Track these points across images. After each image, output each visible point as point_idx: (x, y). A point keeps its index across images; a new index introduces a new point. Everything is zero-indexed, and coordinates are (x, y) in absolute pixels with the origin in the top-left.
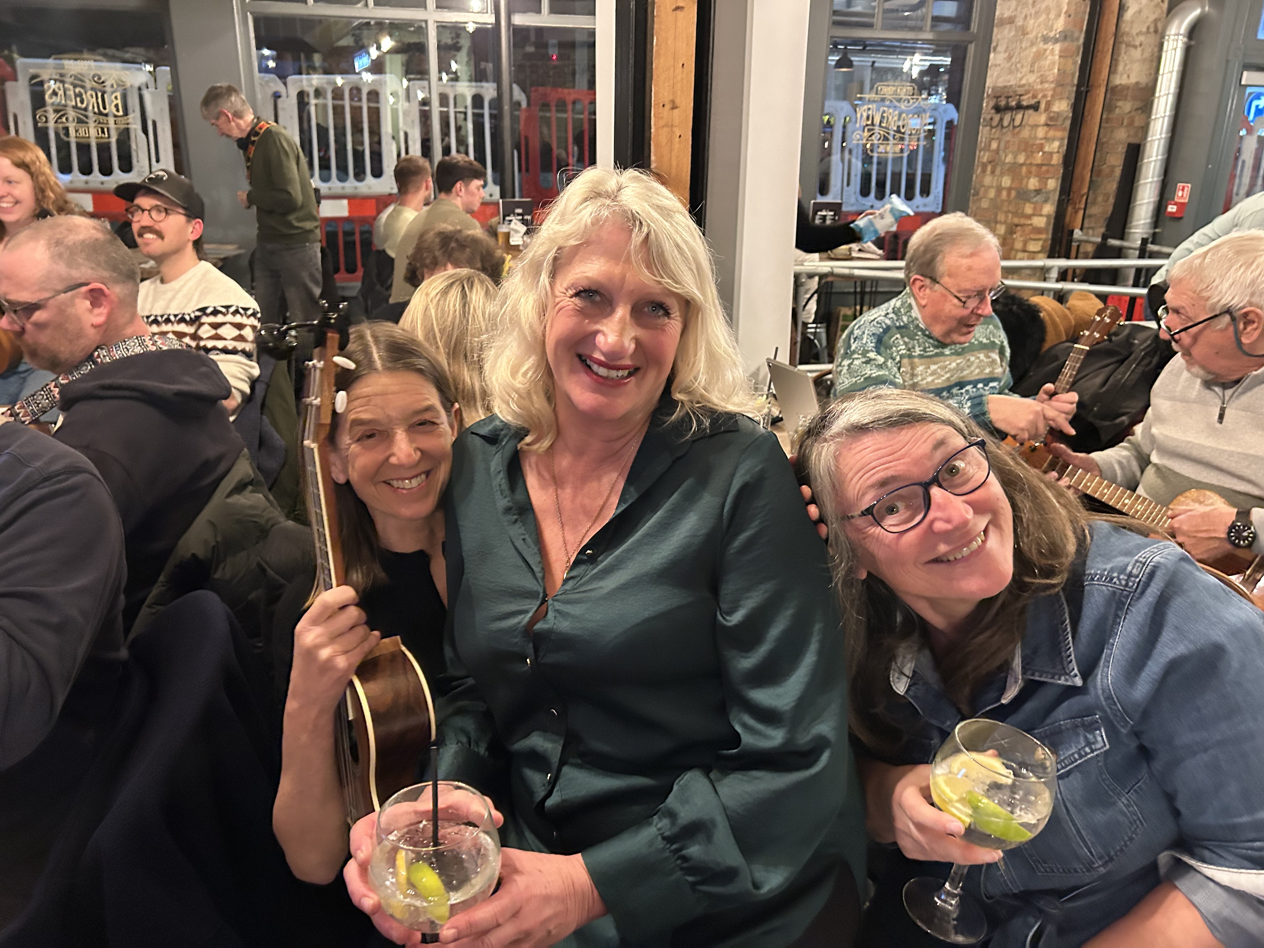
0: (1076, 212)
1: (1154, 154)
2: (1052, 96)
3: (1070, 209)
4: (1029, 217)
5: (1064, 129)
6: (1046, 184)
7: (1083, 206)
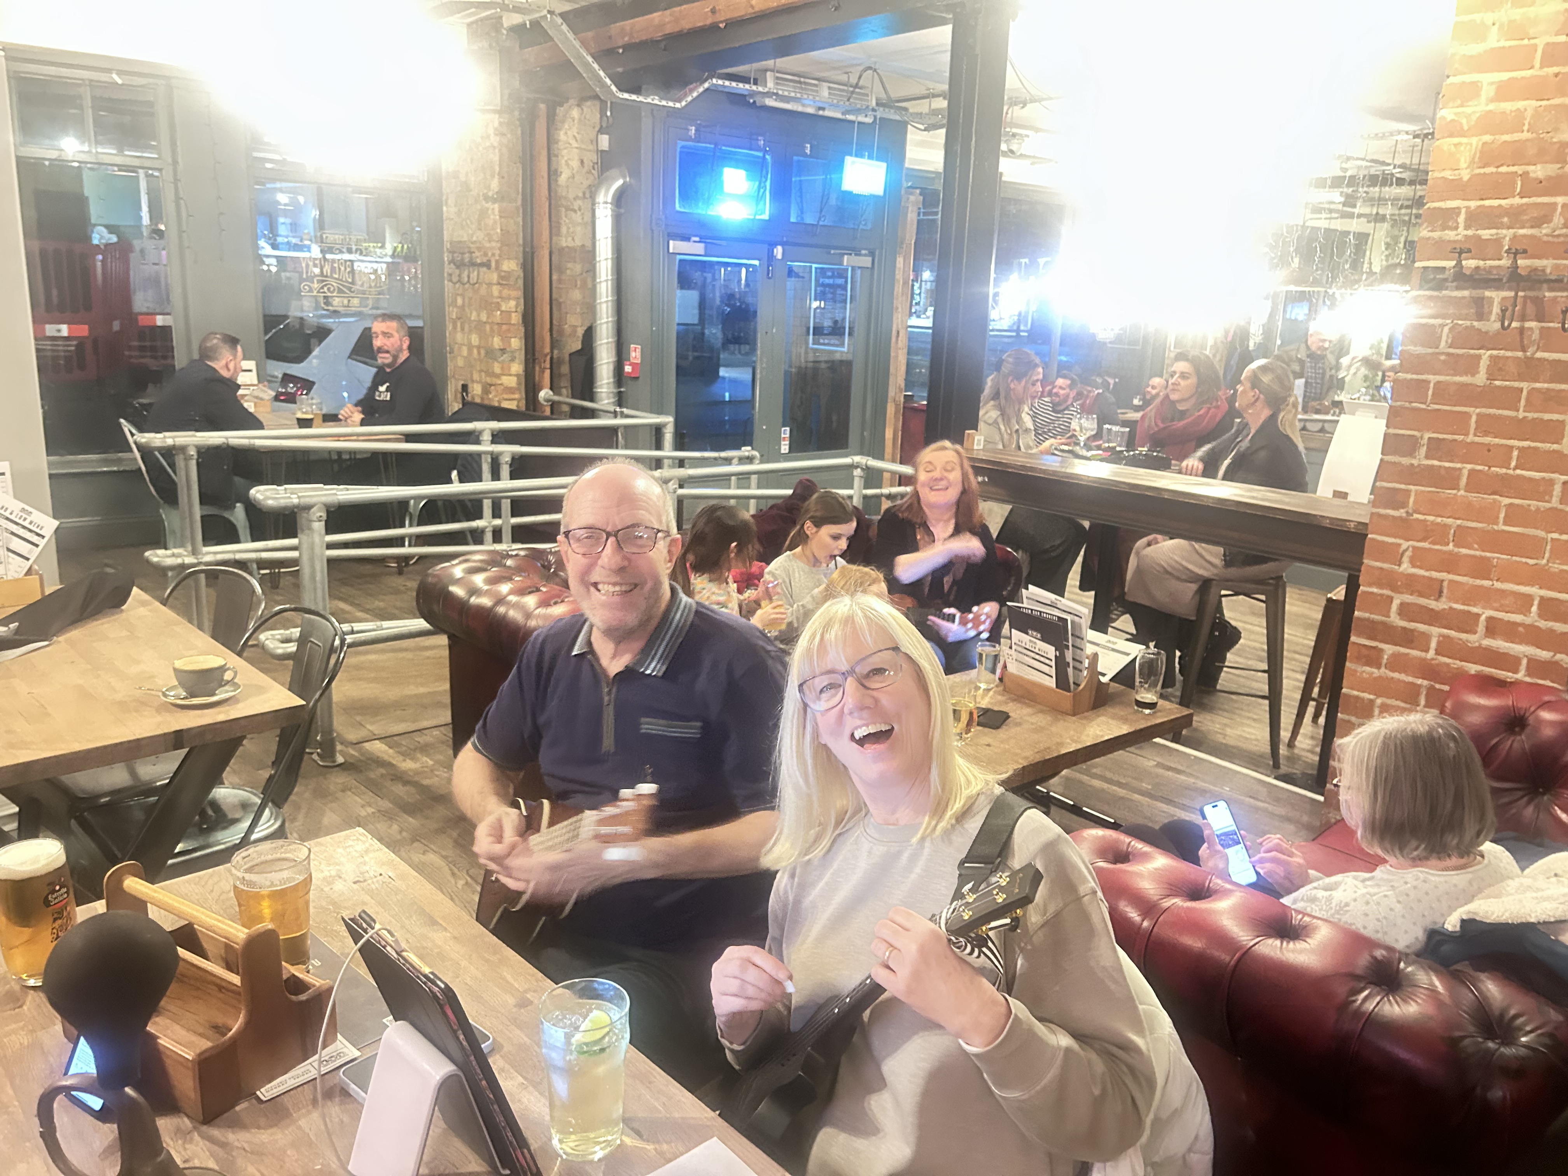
0: (542, 371)
1: (605, 316)
2: (500, 256)
3: (537, 368)
4: (498, 376)
5: (518, 289)
6: (509, 343)
7: (548, 366)
